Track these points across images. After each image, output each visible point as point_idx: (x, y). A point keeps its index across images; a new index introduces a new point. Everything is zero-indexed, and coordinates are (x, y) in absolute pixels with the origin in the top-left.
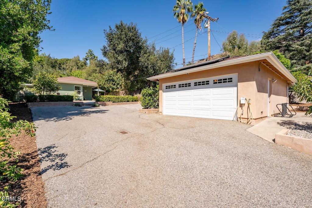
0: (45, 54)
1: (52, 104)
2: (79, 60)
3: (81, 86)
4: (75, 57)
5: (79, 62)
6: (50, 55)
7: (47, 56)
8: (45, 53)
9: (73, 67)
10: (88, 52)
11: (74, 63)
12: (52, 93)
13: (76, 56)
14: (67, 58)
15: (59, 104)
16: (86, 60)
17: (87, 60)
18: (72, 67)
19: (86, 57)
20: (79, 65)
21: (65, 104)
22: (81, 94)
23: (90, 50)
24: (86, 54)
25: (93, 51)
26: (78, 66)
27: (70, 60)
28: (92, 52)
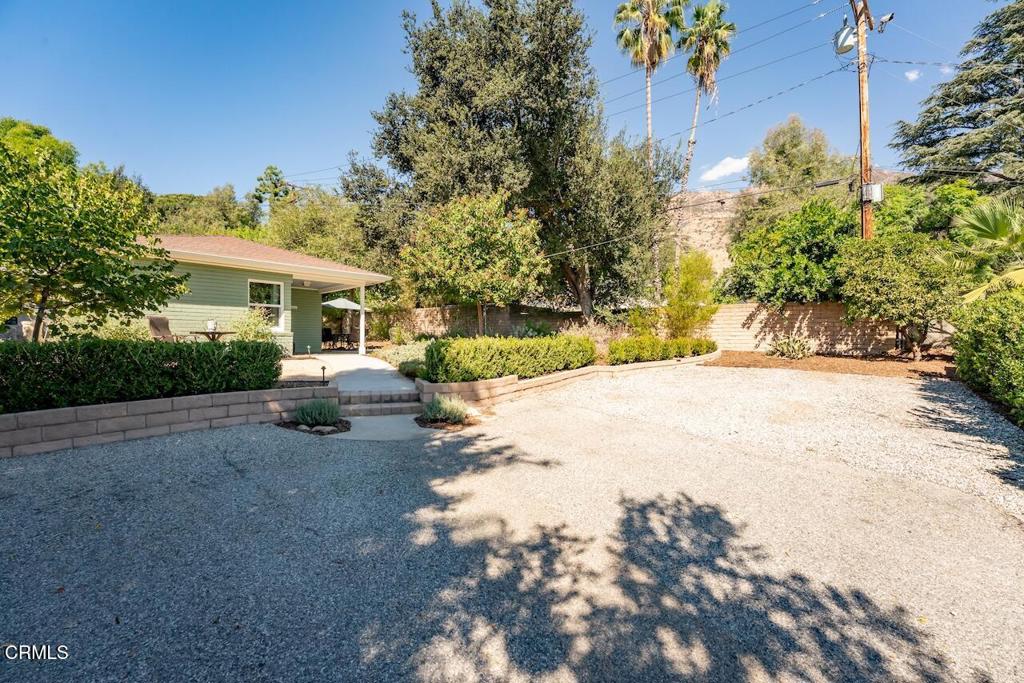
0: (104, 168)
1: (110, 425)
2: (231, 198)
3: (282, 284)
4: (217, 190)
5: (231, 206)
6: (121, 169)
7: (112, 172)
8: (101, 162)
9: (211, 223)
10: (263, 176)
11: (214, 211)
12: (112, 327)
13: (222, 185)
14: (189, 194)
15: (169, 416)
16: (256, 200)
17: (261, 202)
18: (206, 221)
19: (257, 190)
20: (233, 216)
21: (221, 412)
22: (282, 320)
23: (270, 168)
24: (259, 180)
25: (281, 172)
26: (227, 219)
27: (200, 199)
28: (280, 176)
